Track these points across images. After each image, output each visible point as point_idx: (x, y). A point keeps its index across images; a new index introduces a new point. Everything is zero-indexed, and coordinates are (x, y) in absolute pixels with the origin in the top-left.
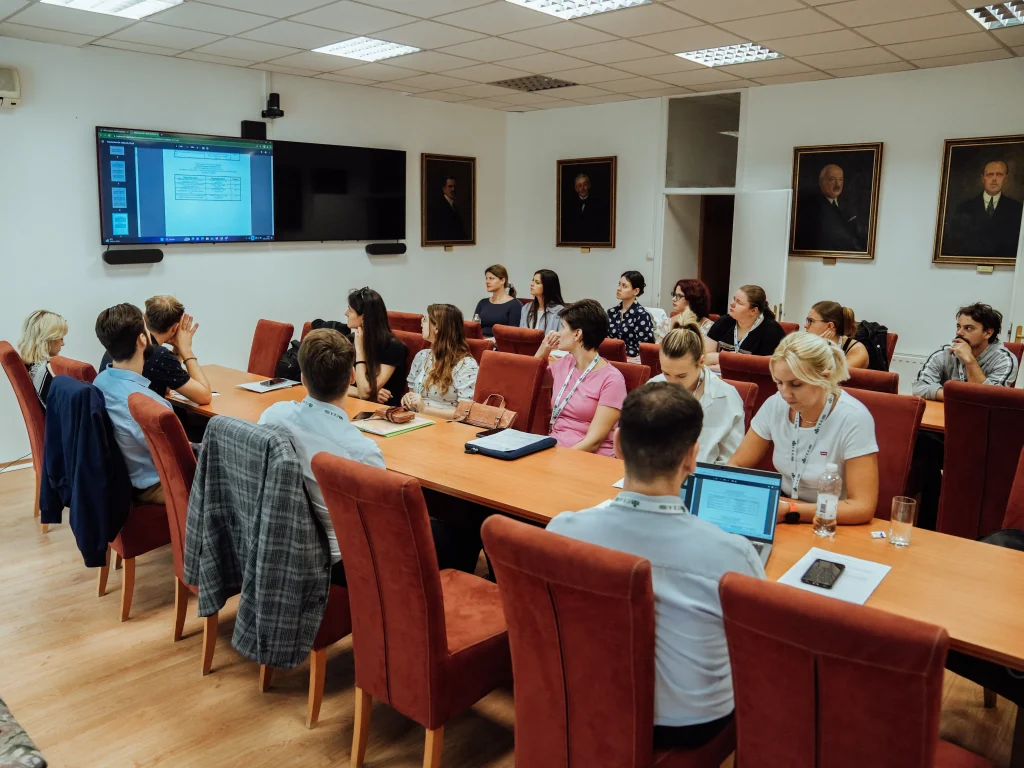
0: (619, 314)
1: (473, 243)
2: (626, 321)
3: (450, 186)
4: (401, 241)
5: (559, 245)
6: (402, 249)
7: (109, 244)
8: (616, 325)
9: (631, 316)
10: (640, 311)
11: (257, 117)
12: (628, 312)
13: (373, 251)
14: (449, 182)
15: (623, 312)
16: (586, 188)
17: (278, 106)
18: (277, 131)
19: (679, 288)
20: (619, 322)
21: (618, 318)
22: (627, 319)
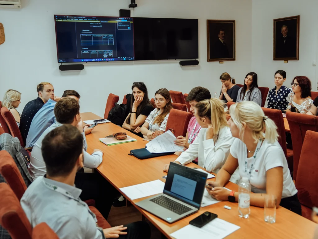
0: (275, 92)
1: (234, 59)
2: (279, 95)
3: (222, 34)
4: (197, 59)
5: (274, 59)
6: (196, 63)
7: (62, 62)
8: (274, 98)
9: (281, 92)
10: (286, 89)
11: (126, 7)
12: (279, 90)
13: (182, 64)
14: (221, 32)
15: (276, 91)
16: (286, 32)
17: (135, 2)
18: (135, 13)
19: (295, 80)
20: (275, 96)
21: (275, 94)
22: (279, 94)
